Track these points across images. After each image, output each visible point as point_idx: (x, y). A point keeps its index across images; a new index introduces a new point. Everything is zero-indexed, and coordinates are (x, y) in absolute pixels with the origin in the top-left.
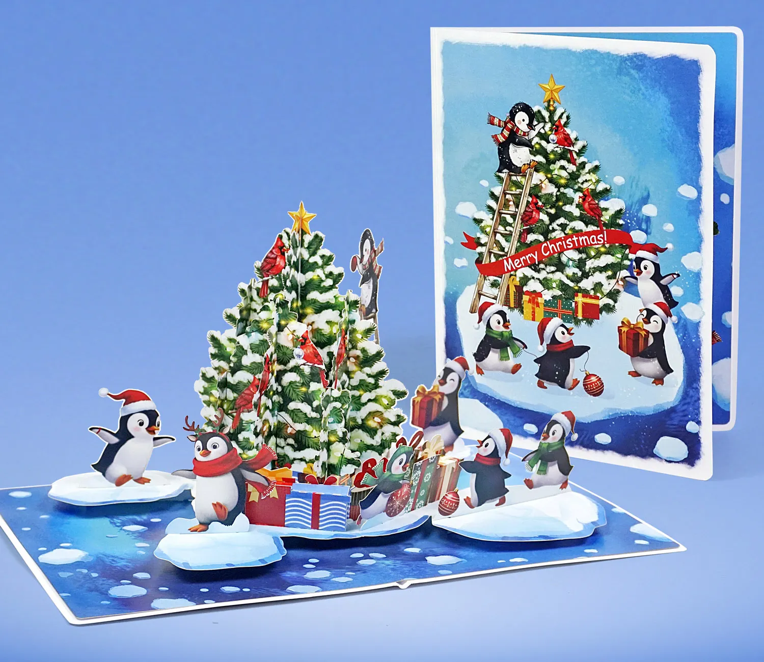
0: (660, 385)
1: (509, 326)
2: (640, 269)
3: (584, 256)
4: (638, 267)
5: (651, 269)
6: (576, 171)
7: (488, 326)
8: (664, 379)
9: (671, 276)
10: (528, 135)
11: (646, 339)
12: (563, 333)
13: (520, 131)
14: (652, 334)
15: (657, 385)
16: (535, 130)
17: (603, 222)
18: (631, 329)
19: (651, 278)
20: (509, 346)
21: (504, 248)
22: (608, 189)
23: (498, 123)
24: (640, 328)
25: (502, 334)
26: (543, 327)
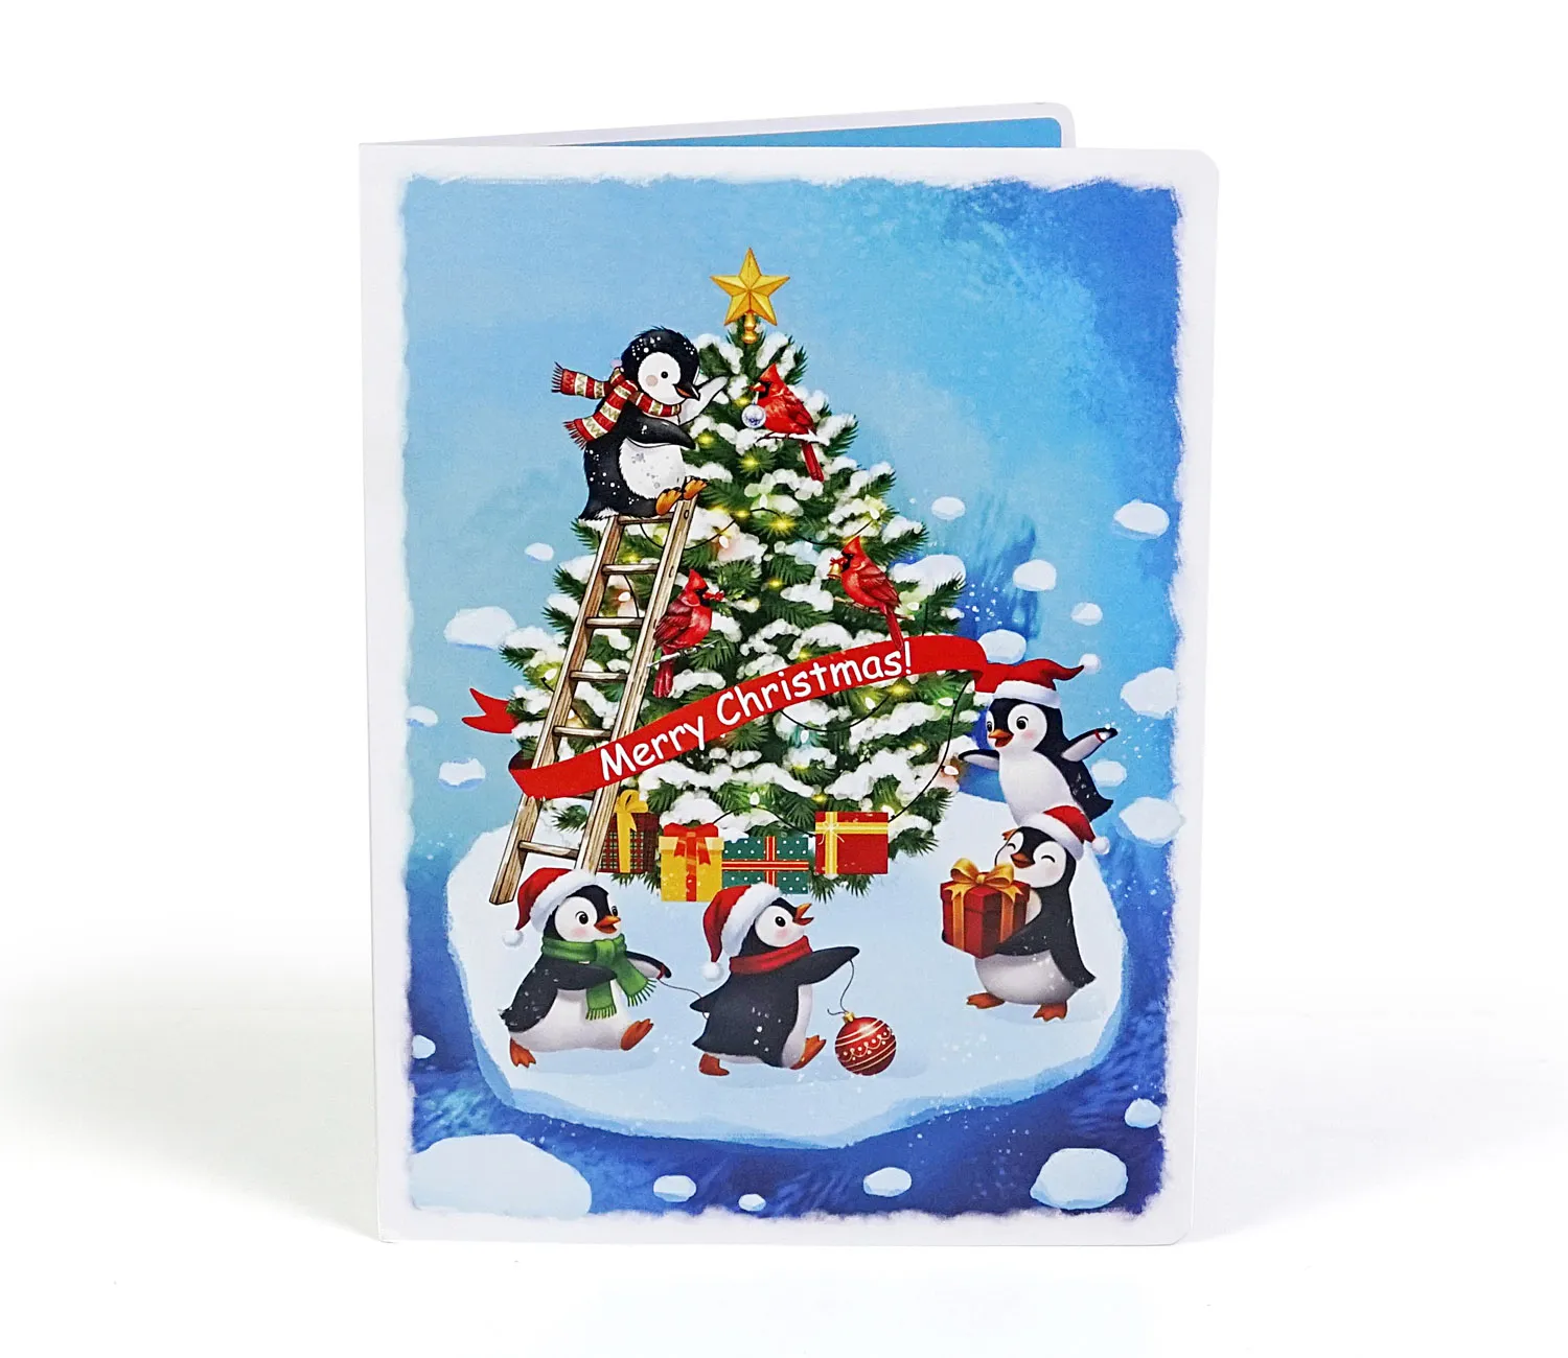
0: (1057, 1019)
1: (615, 925)
2: (1005, 727)
3: (844, 713)
4: (1001, 723)
5: (1038, 725)
6: (823, 496)
7: (550, 931)
8: (1068, 1002)
9: (1094, 736)
10: (677, 414)
11: (1021, 904)
12: (781, 922)
13: (653, 403)
14: (1036, 890)
15: (1047, 1020)
16: (698, 399)
17: (899, 620)
18: (979, 885)
19: (1037, 749)
20: (614, 976)
21: (601, 719)
22: (916, 532)
23: (584, 388)
24: (1003, 880)
25: (592, 948)
26: (721, 916)
